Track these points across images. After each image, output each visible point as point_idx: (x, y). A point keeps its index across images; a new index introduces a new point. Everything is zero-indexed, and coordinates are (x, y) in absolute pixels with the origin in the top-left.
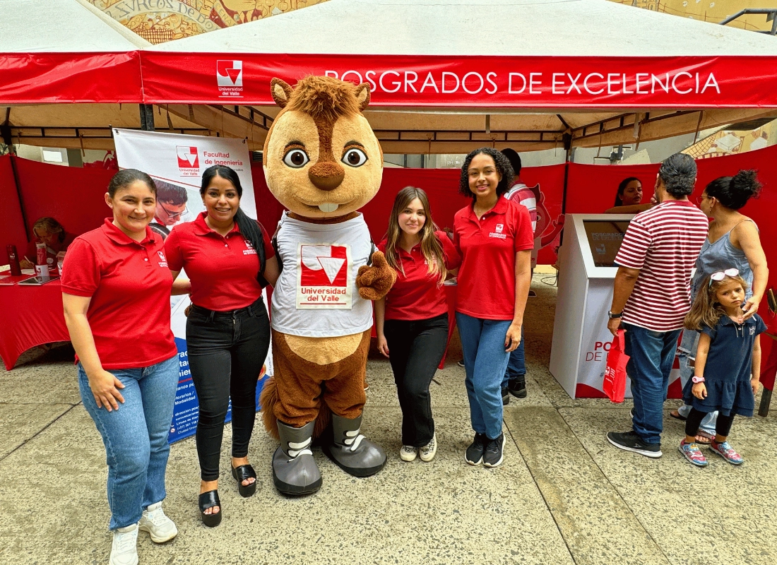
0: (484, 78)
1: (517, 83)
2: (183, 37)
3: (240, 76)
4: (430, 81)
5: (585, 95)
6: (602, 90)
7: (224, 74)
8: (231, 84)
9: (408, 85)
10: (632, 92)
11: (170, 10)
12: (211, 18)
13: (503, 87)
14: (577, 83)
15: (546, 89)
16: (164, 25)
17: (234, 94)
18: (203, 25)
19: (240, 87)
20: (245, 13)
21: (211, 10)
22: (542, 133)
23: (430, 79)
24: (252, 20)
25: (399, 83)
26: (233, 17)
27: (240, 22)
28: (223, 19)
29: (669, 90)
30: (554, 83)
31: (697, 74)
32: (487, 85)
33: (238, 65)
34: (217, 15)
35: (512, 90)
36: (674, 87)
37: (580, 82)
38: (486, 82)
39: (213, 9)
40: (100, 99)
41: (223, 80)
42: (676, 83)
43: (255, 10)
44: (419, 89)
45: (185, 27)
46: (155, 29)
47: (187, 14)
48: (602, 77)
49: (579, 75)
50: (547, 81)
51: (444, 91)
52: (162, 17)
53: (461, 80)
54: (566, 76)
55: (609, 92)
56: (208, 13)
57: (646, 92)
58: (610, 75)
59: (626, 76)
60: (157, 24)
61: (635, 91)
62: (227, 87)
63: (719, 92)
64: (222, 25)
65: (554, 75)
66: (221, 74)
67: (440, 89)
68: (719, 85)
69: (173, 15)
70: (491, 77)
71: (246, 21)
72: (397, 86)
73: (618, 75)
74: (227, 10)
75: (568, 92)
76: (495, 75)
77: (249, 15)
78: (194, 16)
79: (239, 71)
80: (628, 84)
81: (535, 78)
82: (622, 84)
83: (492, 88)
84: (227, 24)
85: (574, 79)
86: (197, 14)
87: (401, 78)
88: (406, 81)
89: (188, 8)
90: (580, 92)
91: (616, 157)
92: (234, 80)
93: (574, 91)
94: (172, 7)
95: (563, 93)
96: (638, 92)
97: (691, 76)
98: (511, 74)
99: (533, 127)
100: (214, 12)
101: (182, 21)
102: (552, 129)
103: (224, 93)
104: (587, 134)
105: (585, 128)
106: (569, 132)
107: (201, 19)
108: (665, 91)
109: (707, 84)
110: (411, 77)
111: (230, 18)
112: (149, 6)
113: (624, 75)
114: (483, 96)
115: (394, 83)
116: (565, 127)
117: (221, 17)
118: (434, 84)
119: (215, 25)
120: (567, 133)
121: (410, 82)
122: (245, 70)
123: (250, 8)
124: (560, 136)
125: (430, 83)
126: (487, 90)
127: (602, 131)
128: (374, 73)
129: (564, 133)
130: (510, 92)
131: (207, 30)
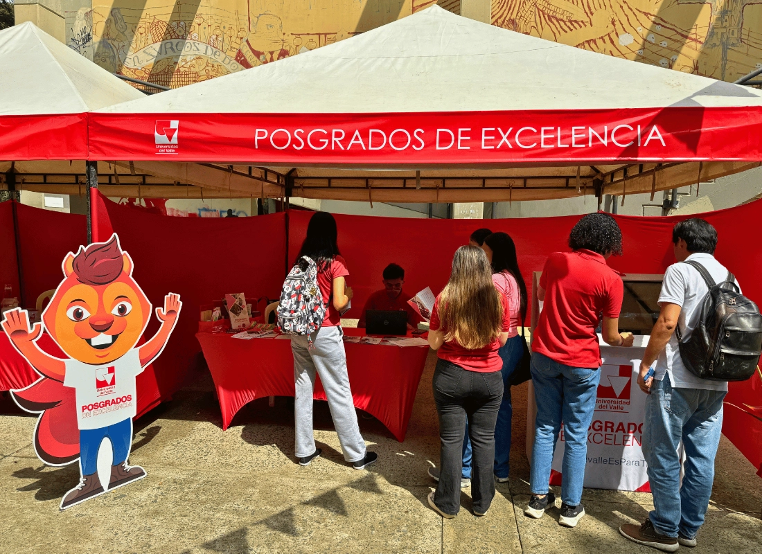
0: (412, 134)
1: (445, 139)
2: (208, 78)
3: (176, 135)
4: (357, 139)
5: (516, 149)
6: (535, 144)
7: (161, 133)
8: (167, 141)
9: (335, 141)
10: (567, 146)
11: (197, 53)
12: (236, 59)
13: (430, 143)
14: (508, 138)
15: (475, 143)
16: (190, 68)
17: (170, 151)
18: (228, 67)
19: (175, 145)
20: (272, 53)
21: (236, 51)
22: (567, 178)
23: (357, 136)
24: (278, 59)
25: (327, 141)
26: (258, 58)
27: (266, 62)
28: (249, 60)
29: (608, 143)
30: (484, 137)
31: (639, 127)
32: (415, 142)
33: (174, 124)
34: (243, 56)
35: (440, 146)
36: (613, 140)
37: (511, 136)
38: (413, 139)
39: (240, 50)
40: (51, 156)
41: (160, 138)
42: (616, 135)
43: (282, 50)
44: (345, 147)
45: (210, 69)
46: (180, 72)
47: (212, 57)
48: (535, 131)
49: (511, 129)
50: (476, 136)
51: (370, 148)
52: (188, 60)
53: (388, 137)
54: (497, 130)
55: (543, 146)
56: (234, 55)
57: (584, 146)
58: (543, 129)
59: (561, 130)
60: (182, 66)
61: (571, 145)
62: (163, 145)
63: (664, 144)
64: (247, 65)
65: (484, 130)
66: (158, 133)
67: (367, 145)
68: (664, 138)
69: (199, 58)
70: (419, 134)
71: (272, 60)
72: (324, 143)
73: (553, 128)
74: (253, 51)
75: (498, 147)
76: (422, 131)
77: (275, 55)
78: (220, 58)
79: (175, 130)
80: (563, 138)
81: (463, 134)
82: (556, 138)
83: (419, 145)
84: (253, 64)
85: (505, 134)
86: (223, 55)
87: (329, 136)
88: (334, 139)
89: (215, 50)
90: (510, 147)
92: (170, 138)
93: (505, 145)
94: (198, 50)
95: (493, 147)
96: (574, 145)
97: (632, 129)
98: (439, 130)
100: (240, 54)
101: (207, 63)
102: (580, 175)
103: (161, 150)
104: (615, 179)
105: (612, 174)
106: (599, 177)
107: (227, 61)
108: (603, 145)
109: (650, 137)
110: (338, 135)
111: (256, 58)
112: (176, 50)
113: (559, 128)
114: (410, 152)
115: (321, 140)
117: (247, 58)
118: (361, 141)
119: (241, 66)
120: (598, 179)
121: (337, 139)
122: (181, 128)
123: (277, 48)
125: (357, 140)
126: (414, 146)
127: (627, 178)
128: (302, 131)
129: (594, 178)
130: (438, 148)
131: (232, 71)
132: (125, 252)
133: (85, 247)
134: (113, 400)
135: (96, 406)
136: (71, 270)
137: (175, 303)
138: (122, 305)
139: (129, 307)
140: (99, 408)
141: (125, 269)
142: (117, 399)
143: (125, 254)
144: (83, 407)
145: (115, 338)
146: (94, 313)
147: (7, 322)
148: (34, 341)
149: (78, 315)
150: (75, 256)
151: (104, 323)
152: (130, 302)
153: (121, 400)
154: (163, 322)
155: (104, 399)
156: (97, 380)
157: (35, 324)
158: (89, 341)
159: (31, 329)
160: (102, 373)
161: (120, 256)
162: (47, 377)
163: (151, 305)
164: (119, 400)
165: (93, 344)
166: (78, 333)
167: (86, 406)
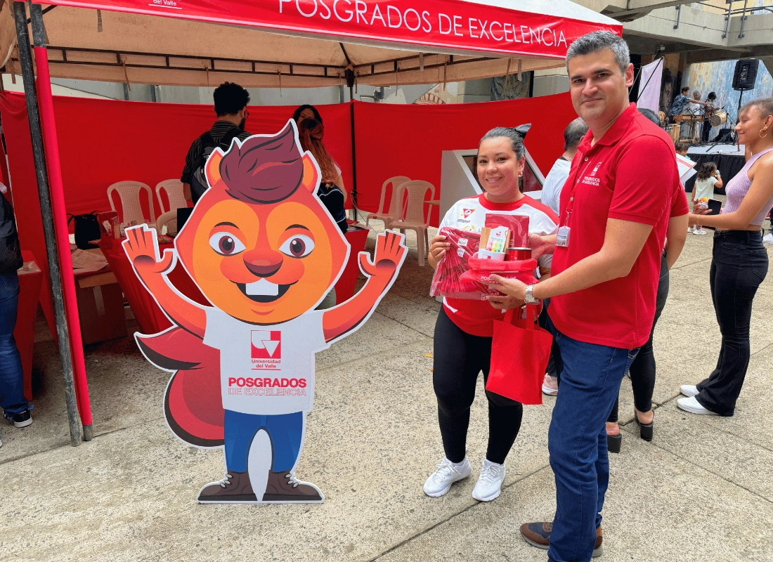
0: (421, 16)
1: (445, 24)
4: (377, 14)
5: (492, 40)
6: (502, 38)
9: (359, 15)
13: (435, 27)
15: (466, 32)
17: (170, 3)
22: (326, 67)
23: (377, 12)
25: (352, 12)
29: (541, 42)
30: (471, 27)
31: (554, 31)
32: (424, 23)
35: (442, 30)
36: (543, 39)
37: (487, 28)
38: (422, 21)
42: (544, 36)
44: (369, 21)
48: (500, 25)
49: (486, 22)
50: (465, 24)
51: (390, 25)
53: (403, 16)
54: (478, 22)
55: (506, 39)
57: (528, 42)
58: (505, 24)
59: (515, 27)
61: (521, 40)
65: (470, 19)
67: (386, 22)
68: (566, 41)
70: (426, 15)
72: (350, 14)
73: (510, 25)
75: (481, 37)
76: (429, 14)
80: (517, 34)
81: (457, 21)
82: (513, 33)
83: (427, 27)
85: (483, 25)
87: (353, 7)
88: (358, 11)
90: (488, 38)
91: (379, 95)
93: (485, 36)
95: (477, 37)
96: (523, 41)
97: (551, 32)
98: (440, 15)
99: (318, 60)
102: (335, 64)
103: (156, 1)
104: (376, 71)
105: (373, 65)
106: (351, 68)
108: (538, 43)
109: (560, 40)
110: (361, 7)
113: (513, 26)
114: (420, 34)
115: (347, 11)
116: (346, 63)
118: (381, 17)
120: (349, 70)
121: (361, 12)
124: (342, 72)
126: (423, 28)
127: (397, 70)
129: (346, 69)
132: (308, 152)
133: (241, 141)
134: (276, 380)
135: (250, 382)
136: (216, 176)
137: (395, 248)
138: (297, 240)
139: (309, 245)
140: (254, 387)
141: (306, 181)
142: (282, 380)
143: (307, 156)
144: (230, 379)
145: (283, 289)
146: (252, 246)
147: (129, 242)
148: (164, 275)
149: (226, 246)
150: (223, 154)
151: (267, 263)
152: (312, 238)
153: (289, 383)
154: (369, 276)
155: (263, 374)
156: (253, 347)
157: (166, 250)
158: (242, 287)
159: (161, 257)
160: (261, 337)
161: (300, 159)
162: (180, 326)
163: (349, 246)
164: (285, 383)
165: (248, 292)
166: (225, 271)
167: (234, 379)
